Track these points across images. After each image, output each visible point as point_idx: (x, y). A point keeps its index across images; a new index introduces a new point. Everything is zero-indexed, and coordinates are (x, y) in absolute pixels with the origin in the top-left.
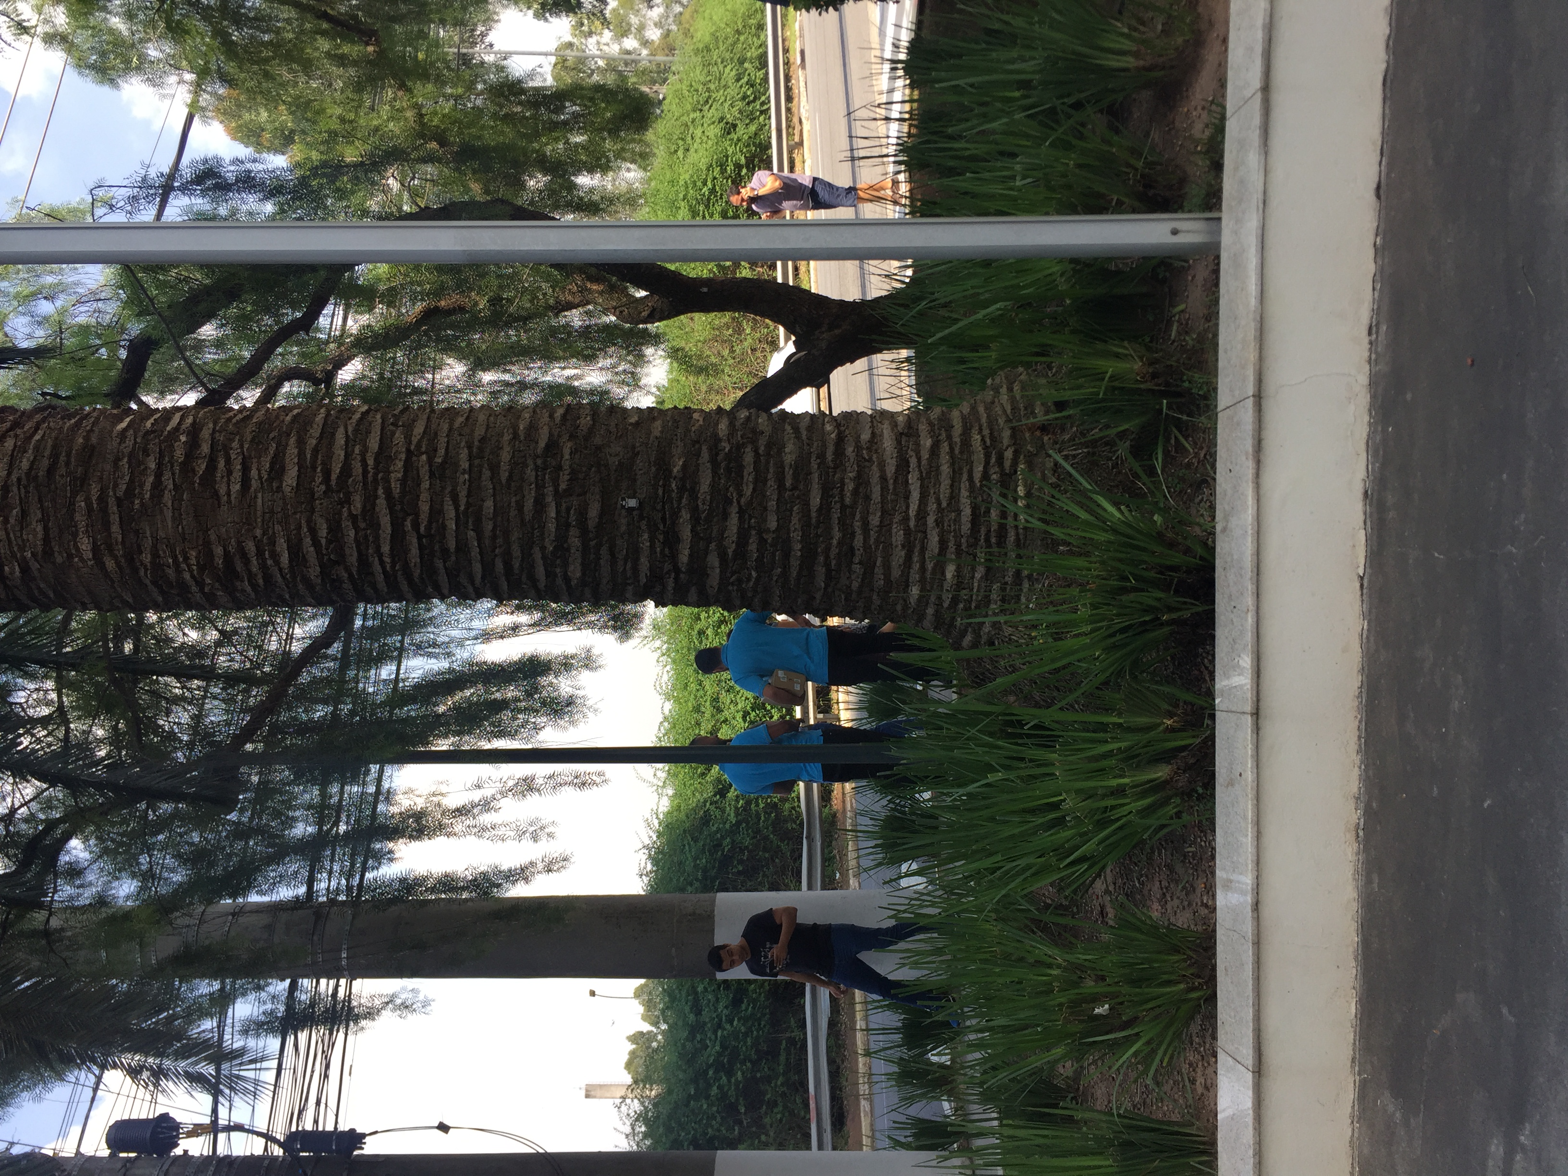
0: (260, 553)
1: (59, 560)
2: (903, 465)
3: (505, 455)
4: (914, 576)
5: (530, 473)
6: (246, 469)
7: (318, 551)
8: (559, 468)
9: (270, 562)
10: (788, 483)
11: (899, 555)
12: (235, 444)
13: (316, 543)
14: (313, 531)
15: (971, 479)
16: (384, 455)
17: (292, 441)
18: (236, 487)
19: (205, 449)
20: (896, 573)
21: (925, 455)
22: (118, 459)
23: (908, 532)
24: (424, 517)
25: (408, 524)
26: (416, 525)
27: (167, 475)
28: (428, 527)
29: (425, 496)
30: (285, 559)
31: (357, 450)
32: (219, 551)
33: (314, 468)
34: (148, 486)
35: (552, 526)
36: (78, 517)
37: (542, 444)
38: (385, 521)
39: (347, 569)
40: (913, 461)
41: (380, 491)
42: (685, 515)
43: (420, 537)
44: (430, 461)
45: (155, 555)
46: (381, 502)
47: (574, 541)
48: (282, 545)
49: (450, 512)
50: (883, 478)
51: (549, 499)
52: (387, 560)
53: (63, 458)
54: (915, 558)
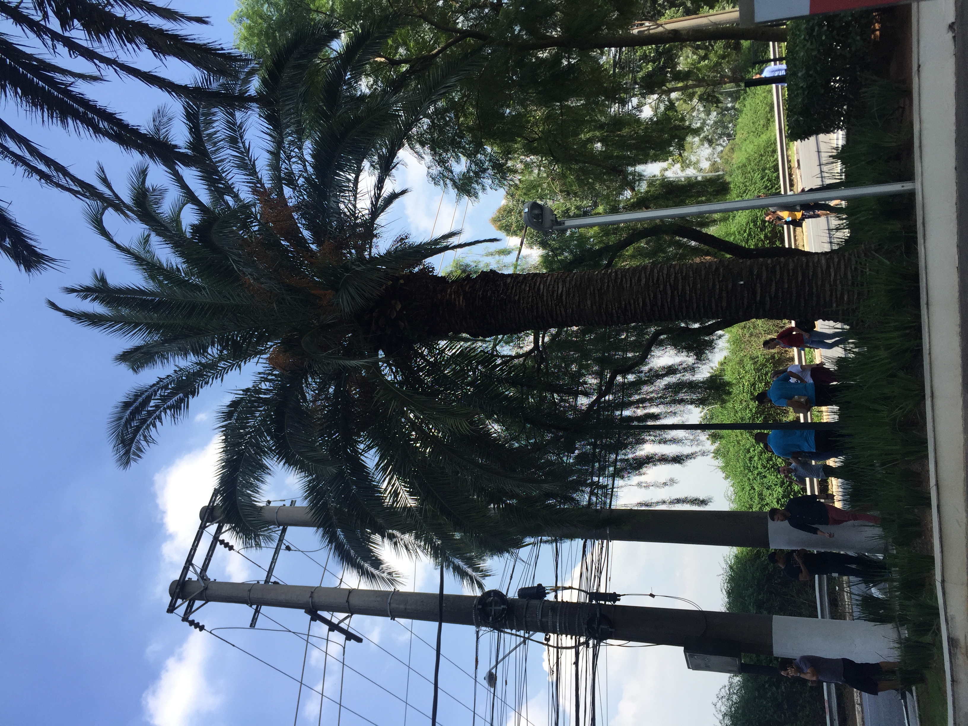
0: (634, 303)
1: (582, 307)
2: (828, 267)
3: (703, 272)
4: (834, 300)
5: (711, 276)
6: (631, 281)
7: (650, 301)
8: (719, 274)
9: (637, 306)
10: (791, 274)
11: (828, 293)
12: (628, 274)
13: (650, 299)
14: (649, 296)
15: (851, 268)
16: (669, 275)
17: (643, 273)
18: (628, 285)
19: (620, 276)
20: (828, 299)
21: (836, 264)
22: (597, 281)
23: (831, 285)
24: (680, 290)
25: (676, 292)
26: (678, 293)
27: (610, 283)
28: (681, 293)
29: (680, 285)
30: (641, 304)
31: (661, 274)
32: (624, 303)
33: (649, 279)
34: (605, 286)
35: (717, 291)
36: (587, 295)
37: (714, 269)
38: (669, 292)
39: (658, 307)
40: (832, 266)
41: (668, 284)
42: (758, 285)
43: (679, 296)
44: (681, 275)
45: (607, 305)
46: (668, 287)
47: (724, 295)
48: (641, 300)
49: (687, 288)
50: (822, 271)
51: (717, 283)
52: (669, 303)
53: (583, 281)
54: (834, 294)
